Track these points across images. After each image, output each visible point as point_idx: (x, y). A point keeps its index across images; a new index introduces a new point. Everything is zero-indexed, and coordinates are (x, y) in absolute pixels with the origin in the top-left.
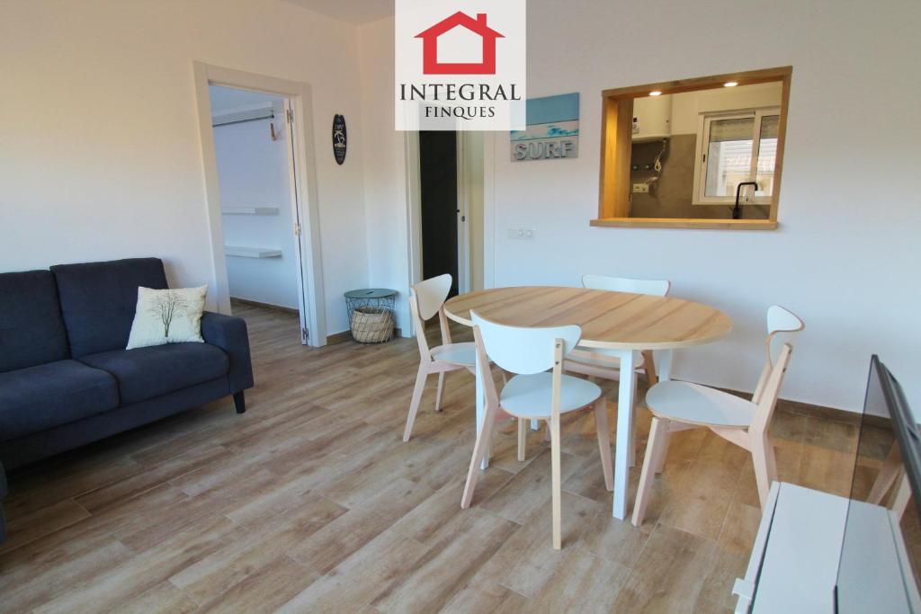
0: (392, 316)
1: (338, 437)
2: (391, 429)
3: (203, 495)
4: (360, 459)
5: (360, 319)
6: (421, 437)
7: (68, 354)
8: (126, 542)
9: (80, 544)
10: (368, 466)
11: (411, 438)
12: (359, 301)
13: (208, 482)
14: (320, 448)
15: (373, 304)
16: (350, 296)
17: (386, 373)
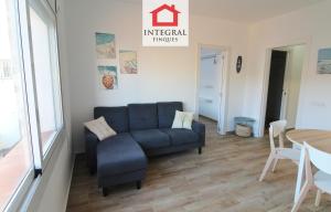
0: (252, 128)
1: (234, 172)
2: (254, 174)
3: (191, 180)
4: (242, 184)
5: (239, 127)
6: (267, 181)
7: (158, 127)
8: (172, 189)
9: (160, 185)
10: (246, 187)
11: (264, 180)
12: (239, 121)
13: (192, 176)
14: (227, 174)
15: (244, 123)
16: (236, 119)
17: (250, 151)
